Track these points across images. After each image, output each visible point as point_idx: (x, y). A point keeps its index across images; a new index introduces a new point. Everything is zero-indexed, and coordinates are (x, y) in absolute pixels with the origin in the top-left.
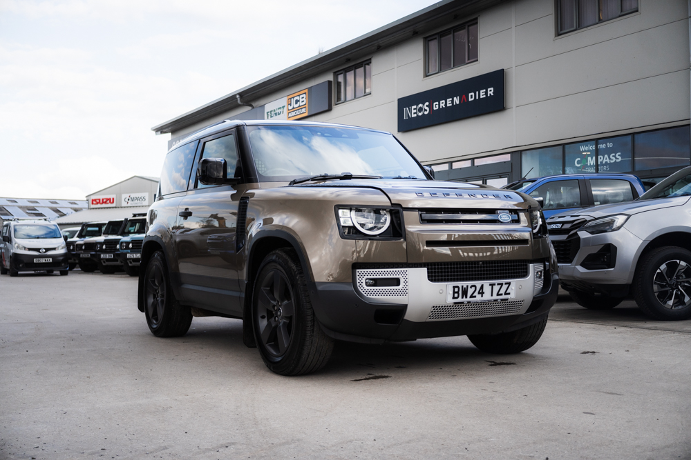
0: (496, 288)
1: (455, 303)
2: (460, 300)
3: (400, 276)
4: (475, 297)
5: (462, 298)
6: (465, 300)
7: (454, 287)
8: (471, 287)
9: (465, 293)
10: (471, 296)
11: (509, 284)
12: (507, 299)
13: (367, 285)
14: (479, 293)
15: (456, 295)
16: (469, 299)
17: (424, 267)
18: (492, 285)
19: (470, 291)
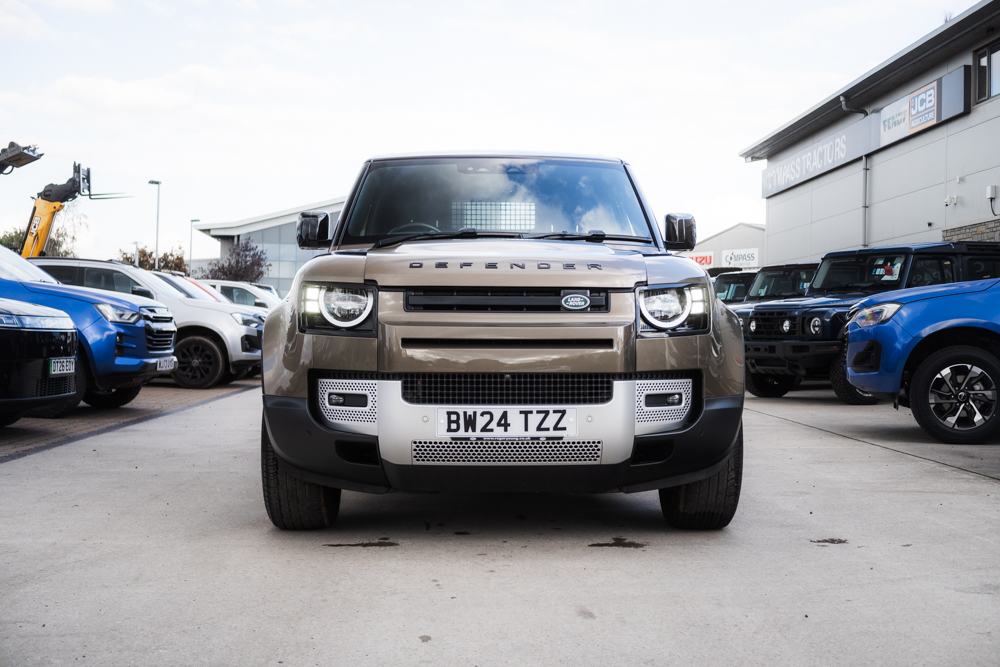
0: (534, 419)
1: (453, 439)
2: (461, 433)
3: (367, 392)
4: (492, 430)
5: (466, 430)
6: (470, 434)
7: (449, 414)
8: (482, 414)
9: (470, 423)
10: (484, 429)
11: (563, 412)
12: (561, 438)
13: (331, 404)
14: (499, 424)
15: (454, 426)
16: (478, 433)
17: (399, 379)
18: (526, 413)
19: (481, 422)
